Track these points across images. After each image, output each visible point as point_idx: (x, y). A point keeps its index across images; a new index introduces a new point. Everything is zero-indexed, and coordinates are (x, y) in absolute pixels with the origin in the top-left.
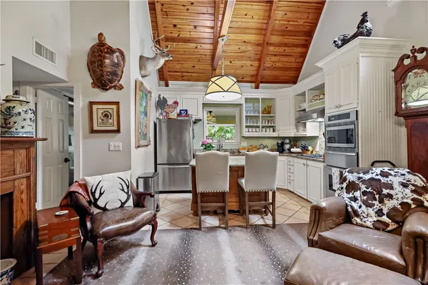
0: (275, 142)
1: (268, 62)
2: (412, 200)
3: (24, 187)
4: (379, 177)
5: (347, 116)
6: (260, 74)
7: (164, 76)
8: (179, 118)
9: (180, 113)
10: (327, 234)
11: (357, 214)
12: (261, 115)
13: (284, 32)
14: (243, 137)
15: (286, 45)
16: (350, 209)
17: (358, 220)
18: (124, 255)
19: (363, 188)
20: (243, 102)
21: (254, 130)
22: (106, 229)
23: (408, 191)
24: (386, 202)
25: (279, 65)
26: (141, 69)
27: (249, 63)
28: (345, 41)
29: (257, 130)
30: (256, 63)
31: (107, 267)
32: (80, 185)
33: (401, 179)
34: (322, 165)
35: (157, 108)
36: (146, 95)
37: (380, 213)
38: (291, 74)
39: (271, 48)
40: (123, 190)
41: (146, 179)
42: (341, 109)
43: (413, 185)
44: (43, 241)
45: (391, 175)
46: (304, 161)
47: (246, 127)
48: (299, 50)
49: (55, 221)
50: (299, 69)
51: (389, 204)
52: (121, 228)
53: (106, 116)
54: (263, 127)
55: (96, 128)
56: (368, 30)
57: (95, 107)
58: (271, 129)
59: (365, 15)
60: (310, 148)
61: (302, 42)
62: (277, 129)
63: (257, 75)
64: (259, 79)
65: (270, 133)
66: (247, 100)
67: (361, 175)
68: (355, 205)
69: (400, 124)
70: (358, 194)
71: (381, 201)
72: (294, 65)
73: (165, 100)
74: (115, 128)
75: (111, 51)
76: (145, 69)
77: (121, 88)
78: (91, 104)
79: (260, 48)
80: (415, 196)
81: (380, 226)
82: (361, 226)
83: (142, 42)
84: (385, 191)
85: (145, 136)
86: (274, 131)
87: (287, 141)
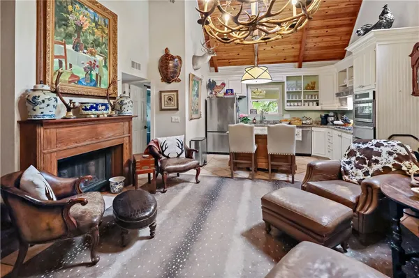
0: (318, 115)
1: (311, 43)
2: (393, 165)
3: (128, 141)
4: (373, 147)
5: (367, 95)
6: (302, 54)
7: (214, 64)
8: (226, 96)
9: (227, 92)
11: (346, 173)
12: (303, 91)
13: (325, 17)
15: (328, 27)
16: (342, 169)
17: (347, 178)
18: (179, 186)
19: (358, 154)
20: (285, 80)
21: (296, 104)
22: (168, 167)
23: (391, 158)
24: (373, 165)
25: (321, 45)
26: (193, 65)
27: (290, 46)
28: (367, 31)
29: (299, 104)
30: (298, 46)
31: (169, 189)
32: (154, 142)
33: (389, 149)
34: (351, 137)
35: (207, 89)
36: (198, 82)
37: (366, 173)
38: (338, 51)
40: (179, 147)
41: (197, 142)
42: (364, 88)
43: (397, 154)
44: (138, 168)
45: (383, 145)
46: (340, 133)
47: (288, 101)
48: (343, 29)
49: (143, 159)
50: (345, 46)
51: (375, 168)
52: (177, 168)
53: (170, 99)
54: (305, 101)
55: (163, 107)
56: (387, 21)
57: (163, 94)
58: (315, 103)
59: (385, 7)
61: (349, 22)
62: (320, 102)
63: (299, 56)
64: (301, 58)
65: (313, 107)
66: (288, 78)
67: (360, 145)
68: (348, 167)
70: (353, 159)
71: (370, 165)
72: (340, 43)
73: (214, 83)
74: (175, 107)
75: (173, 58)
76: (197, 64)
77: (179, 81)
78: (161, 92)
80: (396, 162)
82: (349, 181)
83: (195, 46)
84: (374, 158)
85: (197, 111)
86: (318, 104)
87: (332, 114)
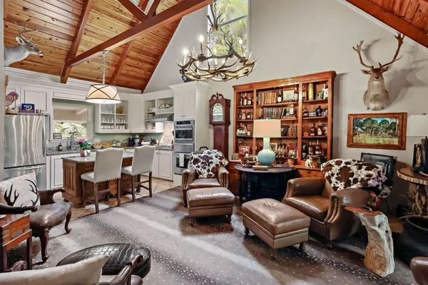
0: (127, 137)
1: (124, 70)
2: (219, 163)
4: (207, 155)
5: (188, 122)
6: (116, 78)
8: (22, 114)
10: (193, 184)
11: (200, 173)
12: (115, 114)
13: (140, 51)
14: (97, 133)
15: (140, 60)
16: (197, 172)
17: (201, 176)
19: (202, 161)
21: (109, 127)
23: (218, 159)
25: (131, 73)
27: (107, 67)
29: (112, 127)
33: (215, 154)
34: (171, 153)
37: (208, 171)
38: (140, 82)
39: (128, 60)
40: (33, 191)
42: (185, 118)
43: (219, 156)
45: (211, 153)
47: (102, 124)
48: (148, 66)
50: (147, 80)
51: (212, 166)
54: (117, 124)
58: (124, 126)
60: (157, 141)
62: (129, 126)
63: (112, 78)
65: (122, 130)
67: (200, 155)
68: (199, 170)
69: (210, 128)
70: (199, 164)
71: (209, 165)
72: (143, 76)
79: (119, 57)
80: (220, 161)
81: (209, 177)
82: (203, 178)
84: (210, 161)
86: (126, 128)
87: (137, 136)
